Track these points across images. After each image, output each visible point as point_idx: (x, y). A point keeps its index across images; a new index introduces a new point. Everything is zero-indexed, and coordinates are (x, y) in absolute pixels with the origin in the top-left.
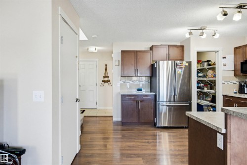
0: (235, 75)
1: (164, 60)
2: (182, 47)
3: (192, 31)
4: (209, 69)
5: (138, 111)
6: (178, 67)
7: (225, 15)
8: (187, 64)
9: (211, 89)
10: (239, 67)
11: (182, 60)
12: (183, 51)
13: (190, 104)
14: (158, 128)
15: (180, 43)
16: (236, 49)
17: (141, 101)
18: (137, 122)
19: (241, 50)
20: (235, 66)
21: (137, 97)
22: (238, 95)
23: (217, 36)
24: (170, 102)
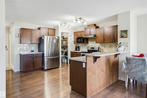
0: (74, 43)
1: (46, 35)
2: (55, 29)
3: (61, 23)
4: (64, 40)
5: (34, 63)
6: (54, 39)
7: (76, 20)
8: (58, 38)
9: (64, 49)
10: (76, 40)
11: (54, 36)
12: (55, 31)
13: (59, 56)
14: (45, 70)
15: (53, 27)
16: (75, 33)
17: (35, 58)
18: (33, 69)
19: (76, 33)
20: (74, 39)
21: (32, 55)
22: (75, 51)
23: (70, 27)
24: (48, 56)
